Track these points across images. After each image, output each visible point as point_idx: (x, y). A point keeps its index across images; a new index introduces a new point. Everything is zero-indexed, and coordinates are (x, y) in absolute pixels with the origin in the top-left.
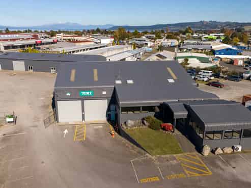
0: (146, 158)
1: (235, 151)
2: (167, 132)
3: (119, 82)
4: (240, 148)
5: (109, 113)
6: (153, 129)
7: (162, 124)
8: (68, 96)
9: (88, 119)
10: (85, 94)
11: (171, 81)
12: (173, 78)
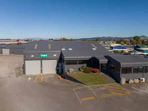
0: (83, 87)
1: (141, 82)
2: (95, 73)
3: (63, 49)
4: (144, 79)
5: (58, 68)
6: (86, 73)
7: (92, 69)
8: (32, 57)
9: (45, 72)
10: (43, 56)
11: (94, 49)
12: (95, 48)
